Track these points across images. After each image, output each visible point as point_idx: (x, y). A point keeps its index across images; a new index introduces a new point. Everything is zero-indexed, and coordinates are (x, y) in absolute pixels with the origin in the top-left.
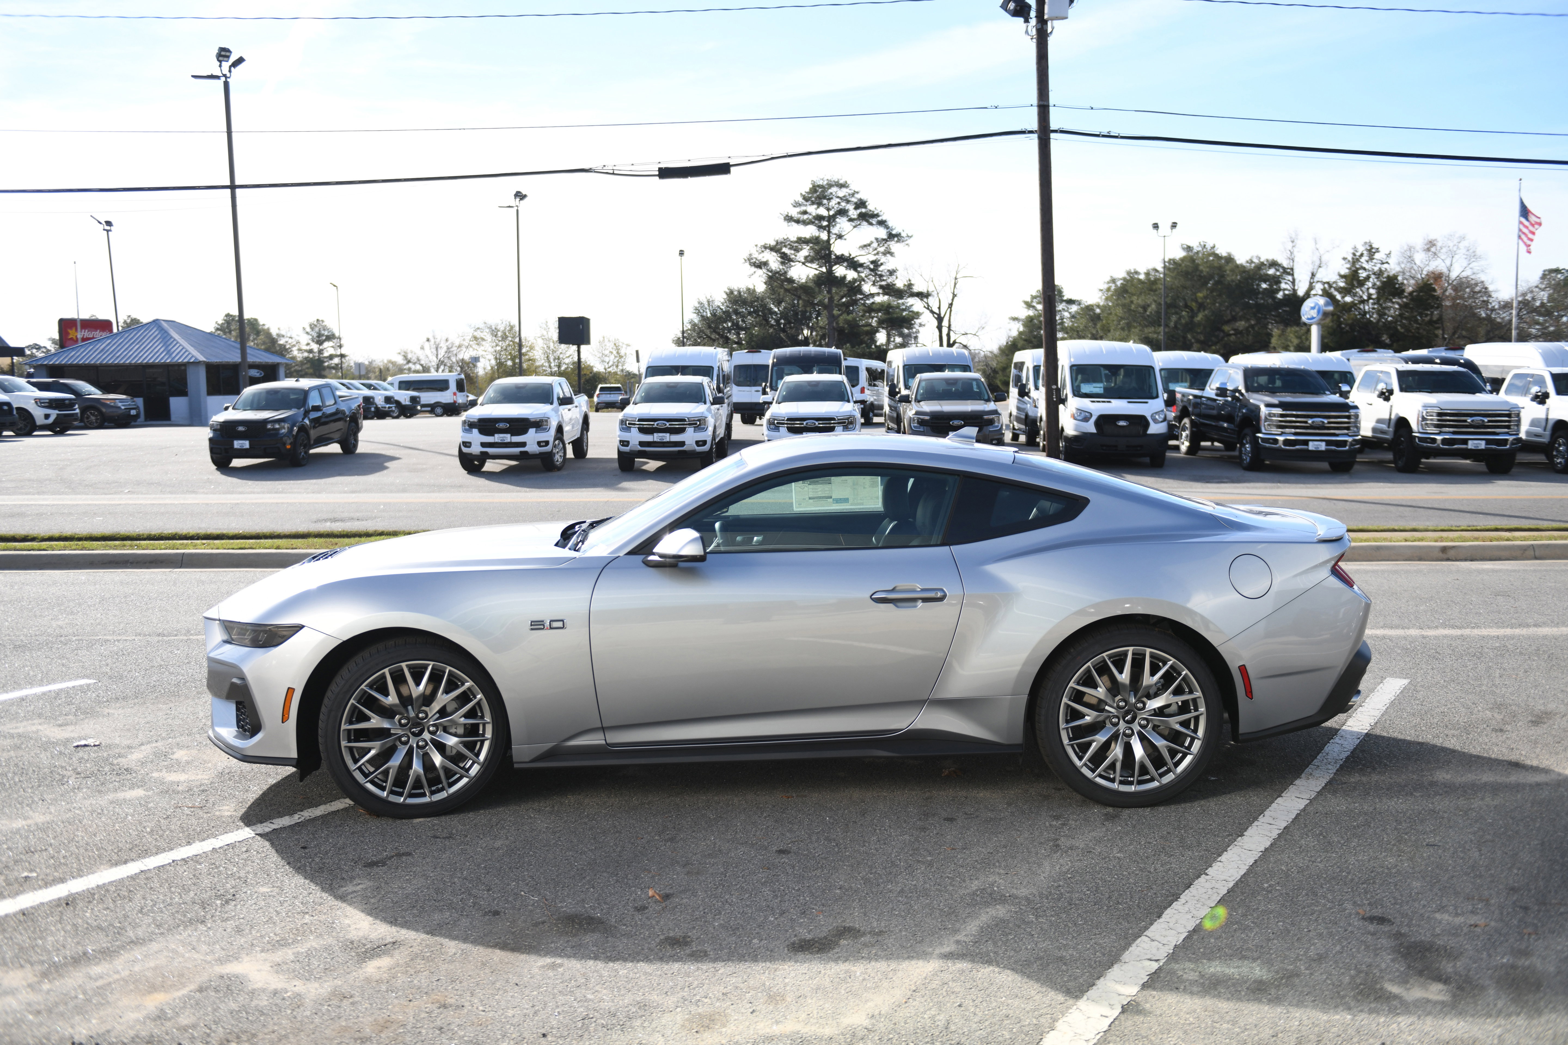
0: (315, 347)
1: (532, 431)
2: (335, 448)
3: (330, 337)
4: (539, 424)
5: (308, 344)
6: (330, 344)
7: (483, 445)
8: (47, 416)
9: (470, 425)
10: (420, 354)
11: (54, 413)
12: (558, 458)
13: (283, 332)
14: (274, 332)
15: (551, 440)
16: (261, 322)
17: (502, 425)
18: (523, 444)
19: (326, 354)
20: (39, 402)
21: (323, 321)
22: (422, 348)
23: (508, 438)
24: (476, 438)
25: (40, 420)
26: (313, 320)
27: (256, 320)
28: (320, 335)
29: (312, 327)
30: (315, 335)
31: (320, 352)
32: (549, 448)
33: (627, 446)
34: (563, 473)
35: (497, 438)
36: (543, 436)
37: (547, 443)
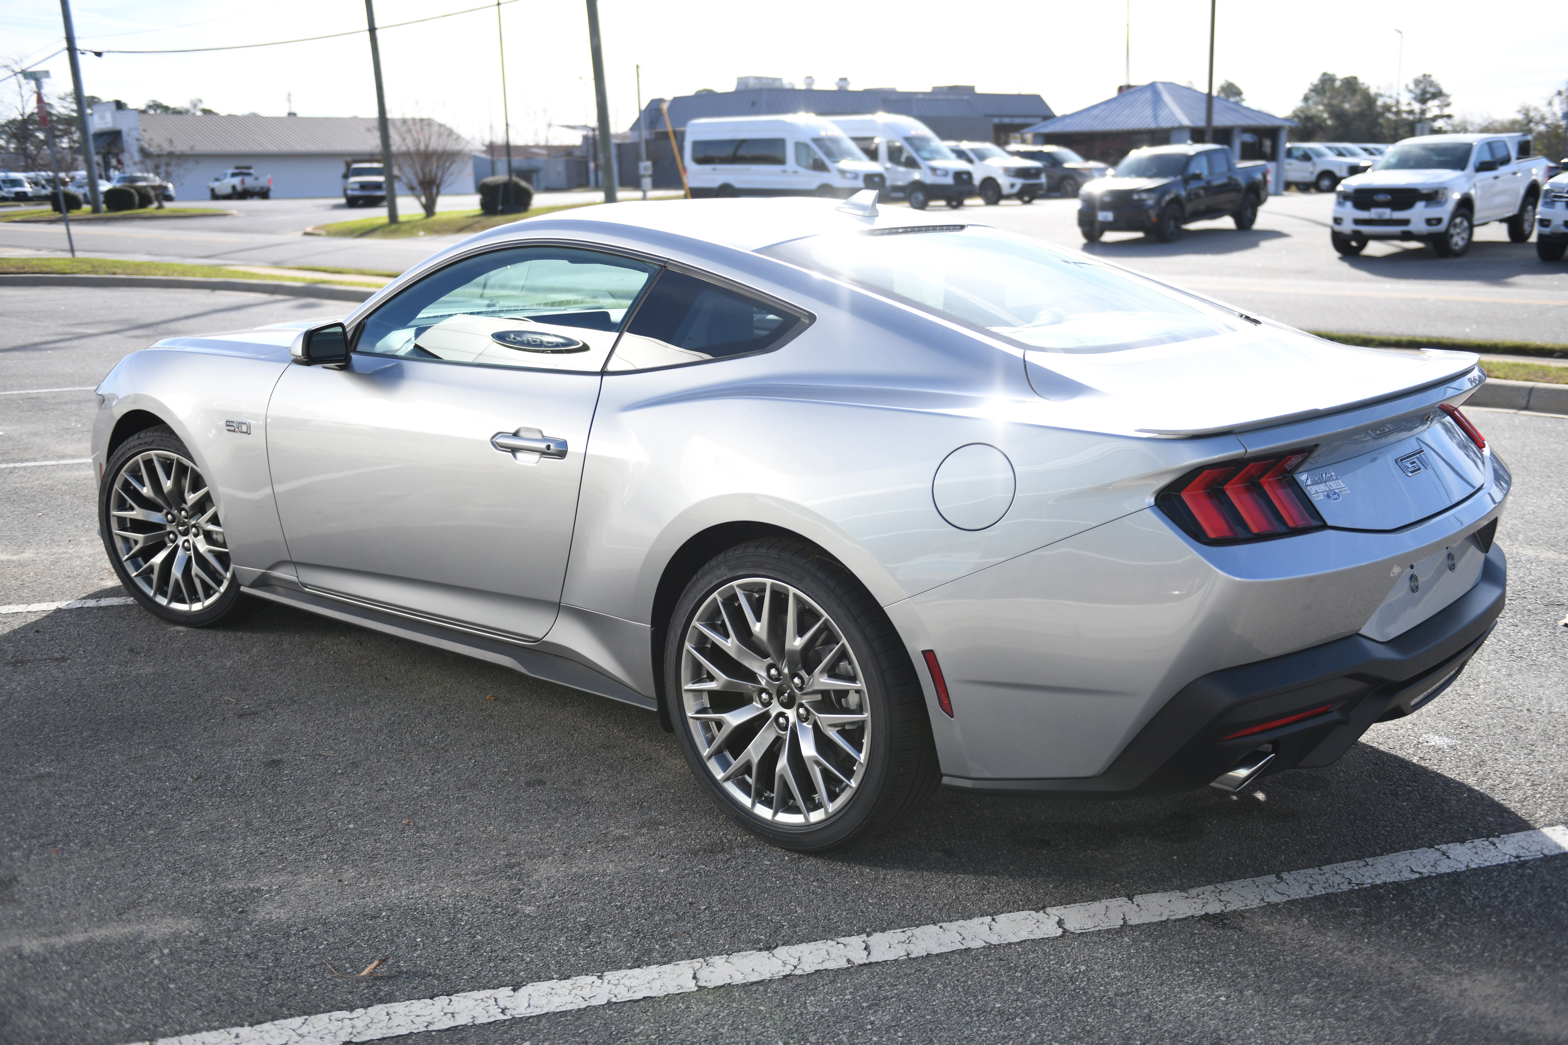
0: (1417, 107)
1: (1420, 205)
2: (1227, 222)
3: (1438, 94)
4: (1432, 196)
5: (1409, 104)
6: (1436, 102)
7: (1357, 222)
8: (1012, 186)
9: (1345, 197)
10: (1545, 110)
11: (1019, 182)
12: (1458, 241)
13: (1382, 91)
14: (1373, 91)
15: (1446, 217)
16: (1361, 80)
17: (1381, 198)
18: (1406, 222)
19: (1429, 115)
20: (1008, 171)
21: (1430, 76)
22: (1550, 104)
23: (1387, 213)
24: (1350, 212)
25: (1006, 190)
26: (1419, 75)
27: (1355, 78)
28: (1424, 92)
29: (1417, 82)
30: (1418, 91)
31: (1423, 112)
32: (1442, 227)
33: (1547, 226)
34: (1461, 260)
35: (1374, 213)
36: (1434, 212)
37: (1439, 221)
